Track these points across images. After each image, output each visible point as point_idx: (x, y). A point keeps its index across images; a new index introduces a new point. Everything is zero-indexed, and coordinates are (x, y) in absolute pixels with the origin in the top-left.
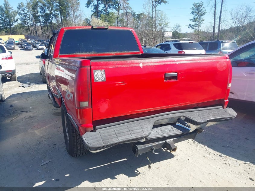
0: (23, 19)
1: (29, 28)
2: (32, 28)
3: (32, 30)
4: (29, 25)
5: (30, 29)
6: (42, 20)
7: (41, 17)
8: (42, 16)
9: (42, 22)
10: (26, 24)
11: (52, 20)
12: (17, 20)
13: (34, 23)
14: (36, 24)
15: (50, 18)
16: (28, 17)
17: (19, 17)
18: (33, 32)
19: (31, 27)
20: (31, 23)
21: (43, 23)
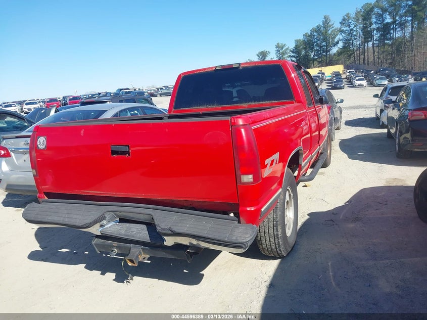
0: (346, 40)
1: (354, 53)
2: (358, 52)
3: (358, 55)
4: (355, 48)
5: (356, 54)
6: (376, 35)
7: (375, 32)
8: (378, 30)
9: (376, 40)
10: (351, 46)
11: (394, 34)
12: (337, 43)
13: (362, 44)
14: (366, 44)
15: (392, 31)
16: (355, 35)
17: (341, 38)
18: (358, 58)
19: (357, 50)
20: (358, 43)
21: (378, 41)
